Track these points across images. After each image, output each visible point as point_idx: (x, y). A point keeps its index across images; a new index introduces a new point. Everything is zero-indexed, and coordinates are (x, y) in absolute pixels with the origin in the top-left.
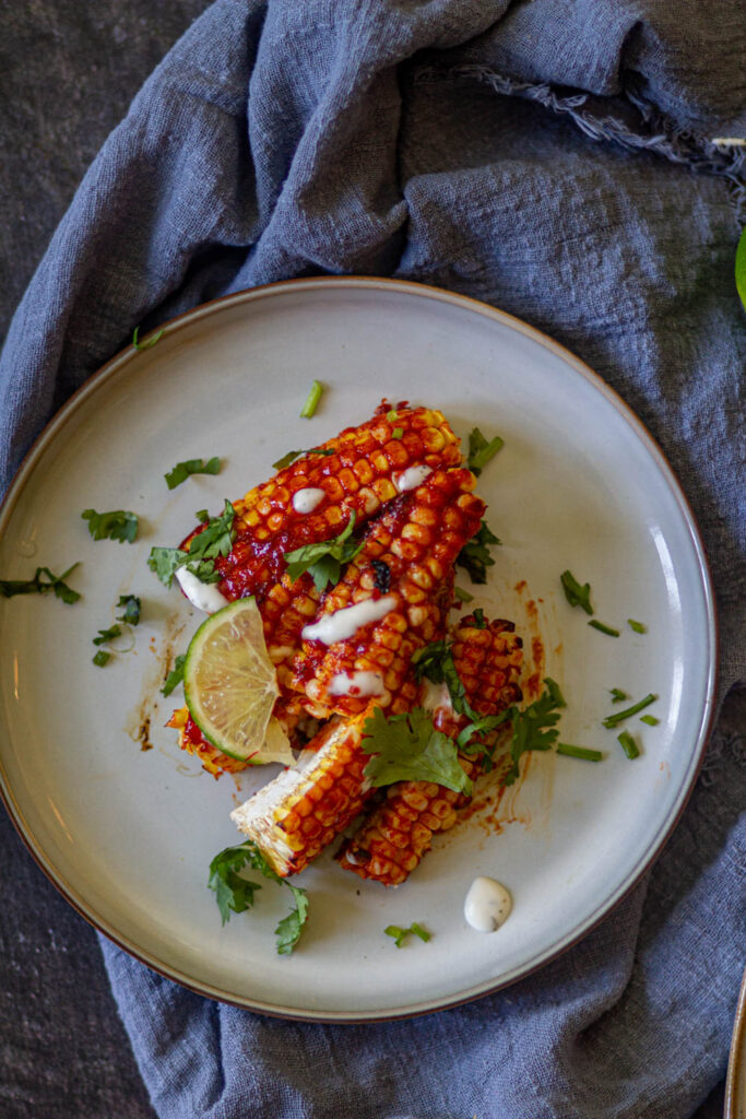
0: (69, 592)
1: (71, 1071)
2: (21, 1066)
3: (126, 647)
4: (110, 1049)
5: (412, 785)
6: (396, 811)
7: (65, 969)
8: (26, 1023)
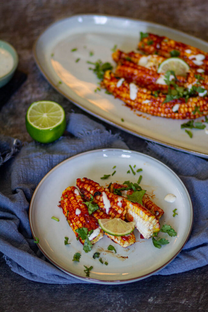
0: (90, 268)
1: (199, 284)
2: (196, 293)
3: (104, 259)
4: (194, 276)
5: (143, 200)
6: (148, 205)
7: (175, 283)
8: (187, 291)
